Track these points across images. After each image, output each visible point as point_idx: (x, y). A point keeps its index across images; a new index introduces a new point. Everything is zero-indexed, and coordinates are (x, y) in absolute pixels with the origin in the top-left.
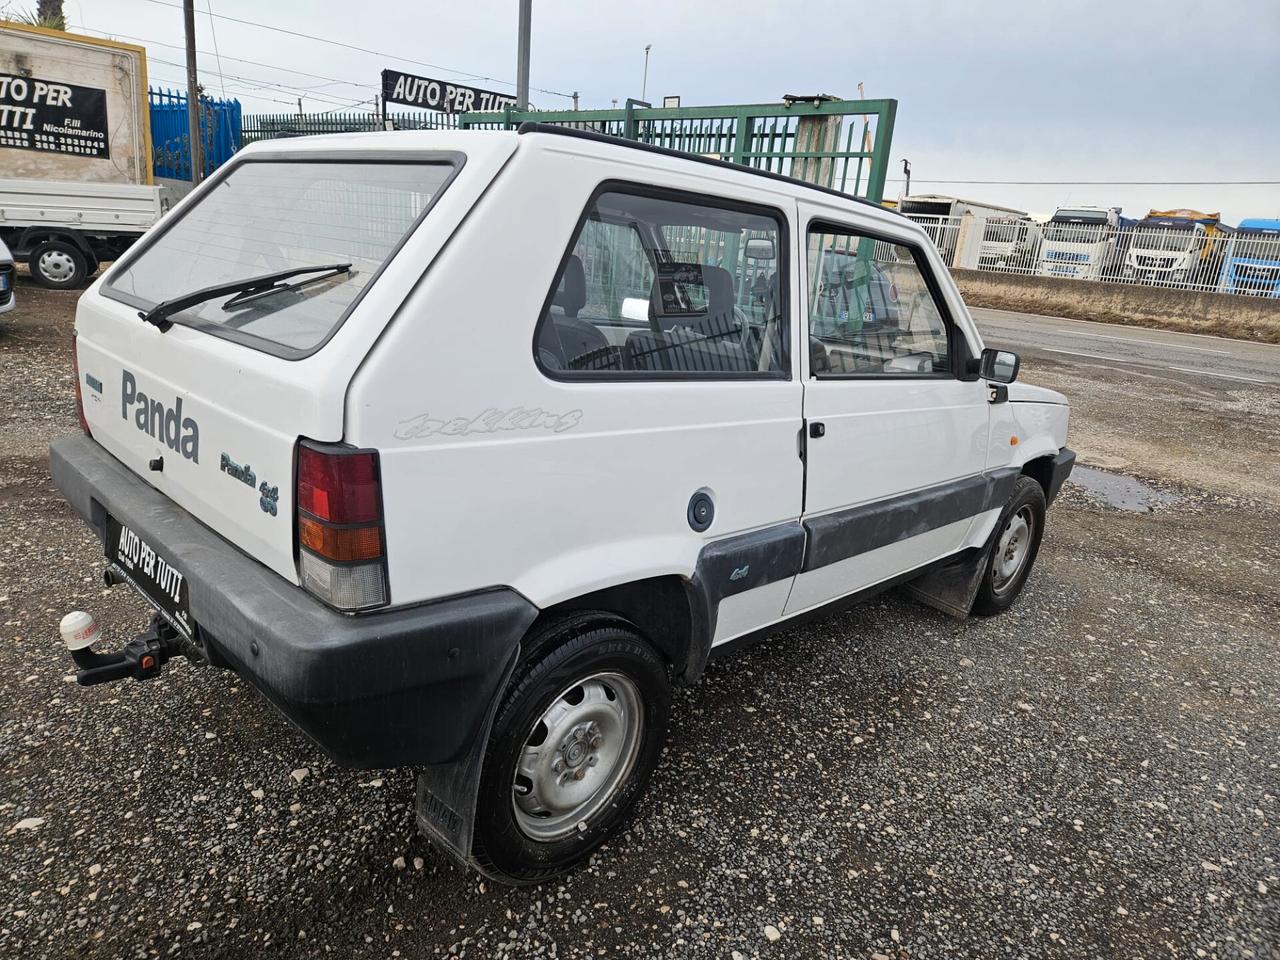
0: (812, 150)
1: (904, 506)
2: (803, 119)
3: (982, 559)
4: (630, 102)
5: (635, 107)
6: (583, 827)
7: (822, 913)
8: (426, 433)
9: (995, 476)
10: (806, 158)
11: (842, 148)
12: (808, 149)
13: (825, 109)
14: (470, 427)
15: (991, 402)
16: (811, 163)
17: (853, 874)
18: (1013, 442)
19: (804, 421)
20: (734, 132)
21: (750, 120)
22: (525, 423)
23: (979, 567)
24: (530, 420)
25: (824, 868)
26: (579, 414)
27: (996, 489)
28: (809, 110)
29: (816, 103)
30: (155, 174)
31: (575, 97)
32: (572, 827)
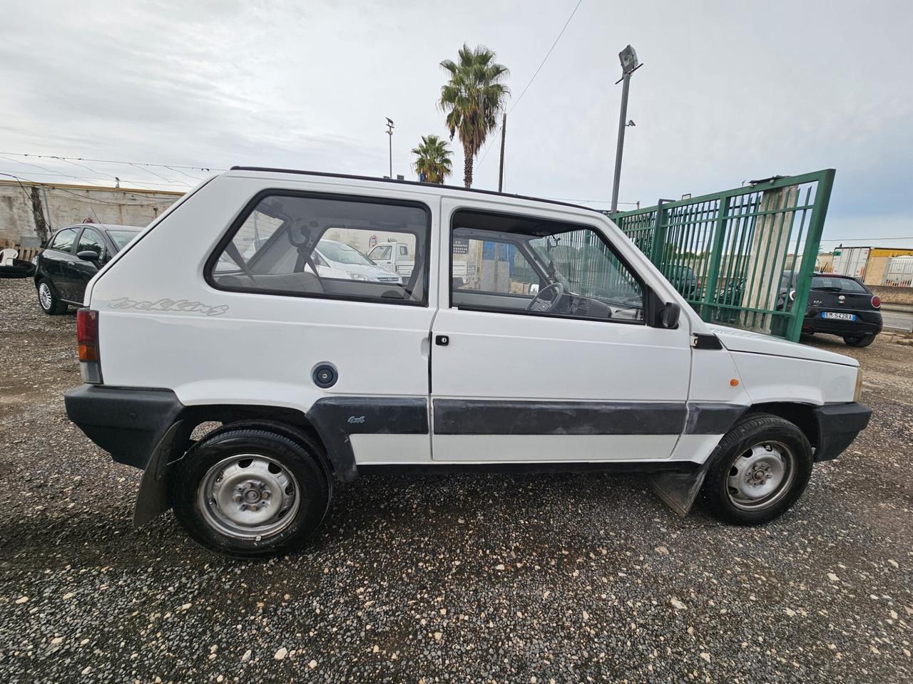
0: (770, 209)
1: (552, 408)
2: (766, 192)
3: (701, 473)
4: (661, 201)
5: (664, 203)
6: (259, 538)
7: (321, 661)
8: (127, 306)
9: (700, 407)
10: (765, 215)
11: (791, 205)
12: (767, 209)
13: (779, 184)
14: (152, 307)
15: (694, 347)
16: (769, 218)
17: (376, 649)
18: (733, 383)
19: (431, 334)
20: (718, 208)
21: (728, 199)
22: (187, 308)
23: (698, 479)
24: (191, 307)
25: (363, 634)
26: (226, 308)
27: (700, 416)
28: (767, 187)
29: (772, 181)
30: (483, 258)
31: (638, 204)
32: (253, 536)
